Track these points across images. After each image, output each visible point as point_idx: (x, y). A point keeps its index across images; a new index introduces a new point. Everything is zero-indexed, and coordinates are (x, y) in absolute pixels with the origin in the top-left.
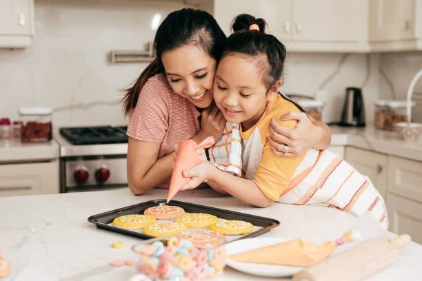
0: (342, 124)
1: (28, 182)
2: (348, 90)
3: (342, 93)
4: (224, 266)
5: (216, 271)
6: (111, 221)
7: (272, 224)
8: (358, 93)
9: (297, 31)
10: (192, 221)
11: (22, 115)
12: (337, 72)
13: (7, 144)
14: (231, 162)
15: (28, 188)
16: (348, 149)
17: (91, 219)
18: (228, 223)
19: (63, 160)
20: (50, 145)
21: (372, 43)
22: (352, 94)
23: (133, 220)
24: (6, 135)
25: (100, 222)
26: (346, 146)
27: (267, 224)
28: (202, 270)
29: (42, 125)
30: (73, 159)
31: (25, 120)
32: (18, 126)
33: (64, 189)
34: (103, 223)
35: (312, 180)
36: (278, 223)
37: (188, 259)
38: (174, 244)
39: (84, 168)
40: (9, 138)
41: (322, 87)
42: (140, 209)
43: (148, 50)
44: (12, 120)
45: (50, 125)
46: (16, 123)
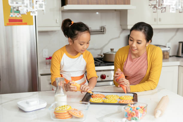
0: (178, 56)
2: (180, 42)
3: (177, 44)
9: (160, 20)
12: (175, 35)
16: (180, 67)
22: (181, 44)
26: (179, 66)
41: (169, 41)
43: (102, 29)
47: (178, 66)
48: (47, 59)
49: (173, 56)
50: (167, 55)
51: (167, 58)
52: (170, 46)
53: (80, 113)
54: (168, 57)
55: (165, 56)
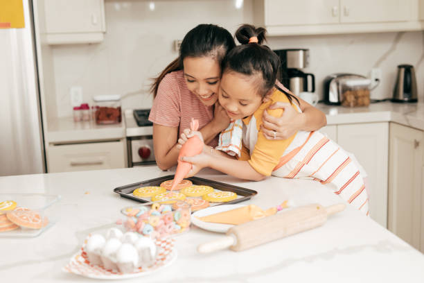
1: (100, 159)
2: (400, 67)
3: (395, 70)
4: (189, 224)
5: (182, 228)
6: (132, 192)
7: (251, 194)
8: (408, 70)
9: (346, 14)
10: (192, 191)
11: (96, 101)
12: (393, 49)
13: (87, 126)
14: (232, 143)
15: (100, 163)
16: (392, 124)
17: (116, 190)
18: (217, 194)
19: (130, 139)
20: (120, 126)
21: (422, 21)
22: (403, 70)
23: (147, 191)
24: (87, 118)
25: (124, 192)
26: (390, 122)
27: (247, 194)
28: (170, 227)
29: (112, 109)
30: (139, 138)
31: (101, 105)
32: (95, 110)
33: (131, 164)
34: (124, 193)
35: (300, 157)
36: (256, 192)
37: (157, 218)
38: (156, 208)
39: (147, 146)
40: (89, 120)
41: (377, 65)
42: (157, 182)
44: (90, 105)
45: (119, 109)
46: (92, 108)
47: (387, 124)
48: (75, 109)
49: (384, 100)
50: (363, 96)
51: (363, 105)
52: (379, 77)
53: (36, 219)
54: (366, 101)
55: (360, 100)
